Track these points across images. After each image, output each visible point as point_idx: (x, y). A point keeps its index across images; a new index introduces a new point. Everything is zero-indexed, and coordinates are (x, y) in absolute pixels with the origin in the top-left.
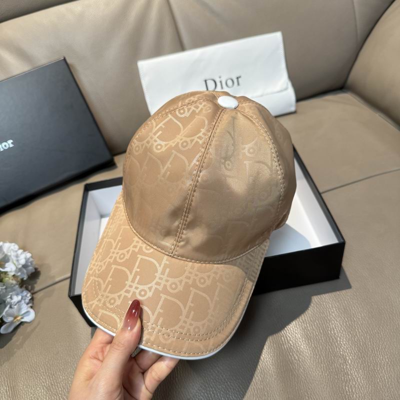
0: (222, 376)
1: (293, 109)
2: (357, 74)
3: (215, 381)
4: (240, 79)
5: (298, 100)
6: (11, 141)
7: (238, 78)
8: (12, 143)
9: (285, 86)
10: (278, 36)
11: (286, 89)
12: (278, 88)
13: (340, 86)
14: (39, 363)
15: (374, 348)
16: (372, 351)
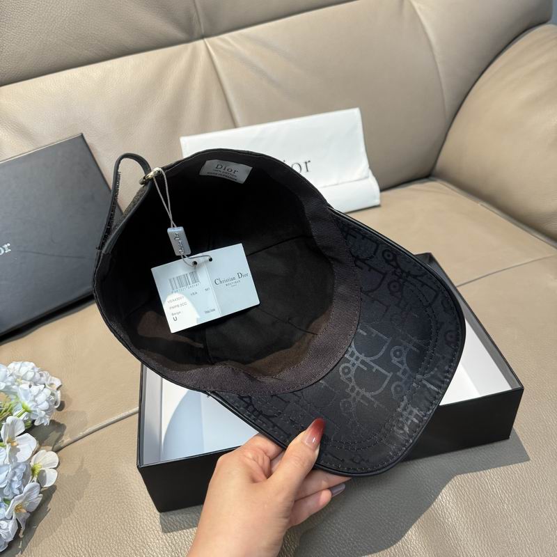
0: (346, 535)
1: (377, 202)
2: (447, 158)
3: (336, 543)
4: (308, 164)
5: (382, 190)
6: (9, 245)
7: (306, 163)
8: (9, 247)
9: (364, 174)
10: (355, 113)
11: (367, 177)
12: (356, 176)
13: (427, 173)
14: (78, 546)
15: (533, 481)
16: (532, 485)
